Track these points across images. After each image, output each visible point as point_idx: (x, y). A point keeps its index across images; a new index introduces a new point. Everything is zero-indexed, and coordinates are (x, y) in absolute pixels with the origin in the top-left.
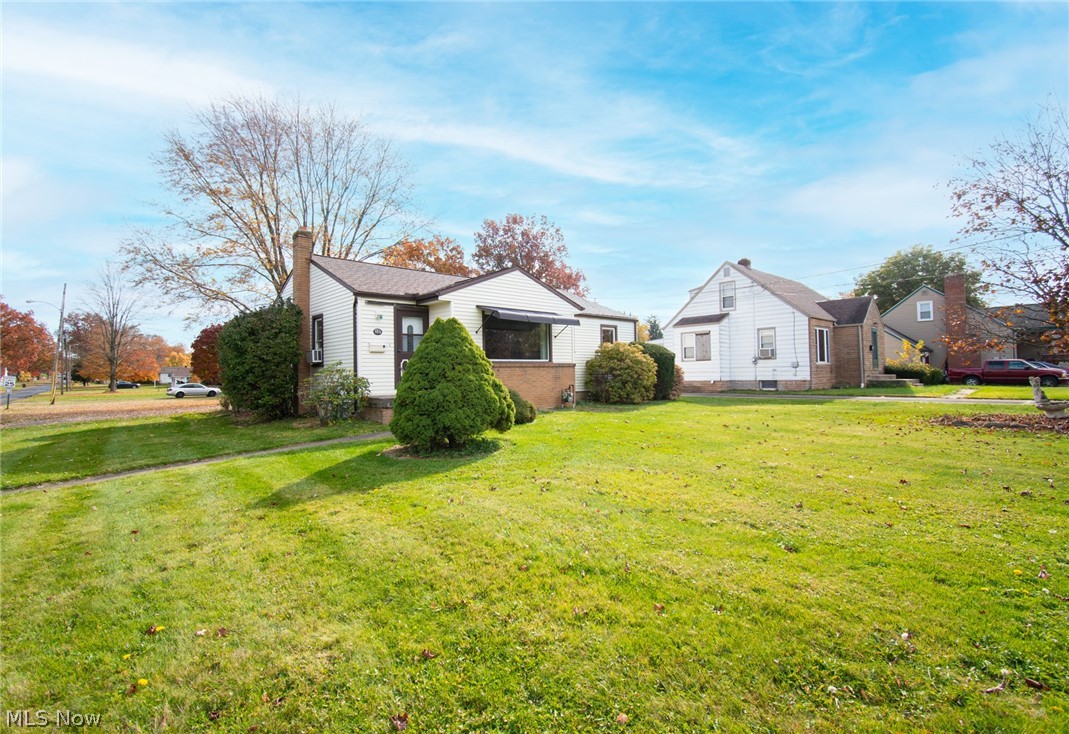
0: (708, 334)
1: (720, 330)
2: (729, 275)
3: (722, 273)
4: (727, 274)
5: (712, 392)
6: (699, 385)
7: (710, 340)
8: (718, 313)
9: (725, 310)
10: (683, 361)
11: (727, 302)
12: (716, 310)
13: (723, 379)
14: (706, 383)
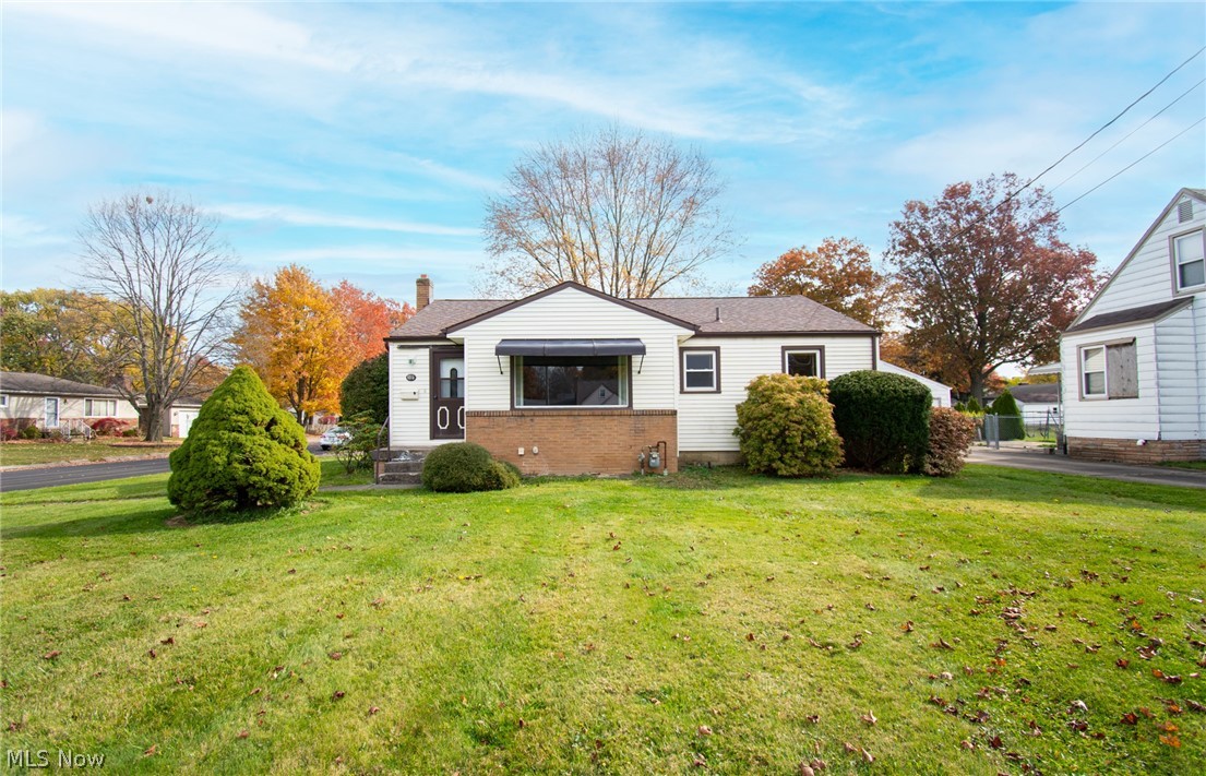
0: (1132, 343)
1: (1157, 334)
2: (1190, 216)
3: (1174, 214)
4: (1185, 215)
5: (1143, 463)
6: (1115, 447)
7: (1135, 356)
8: (1172, 299)
9: (1185, 291)
10: (1082, 399)
11: (1184, 274)
12: (1165, 295)
13: (1165, 437)
14: (1129, 443)
